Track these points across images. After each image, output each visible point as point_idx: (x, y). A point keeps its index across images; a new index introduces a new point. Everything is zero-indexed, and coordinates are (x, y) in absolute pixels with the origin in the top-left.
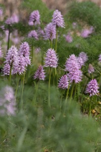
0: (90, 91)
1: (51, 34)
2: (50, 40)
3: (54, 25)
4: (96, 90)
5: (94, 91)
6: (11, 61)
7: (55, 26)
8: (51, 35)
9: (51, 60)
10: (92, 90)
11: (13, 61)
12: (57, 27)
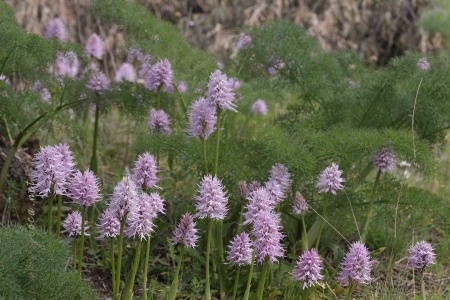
0: (304, 277)
1: (204, 124)
2: (202, 138)
3: (213, 105)
4: (315, 274)
5: (314, 277)
6: (122, 211)
7: (215, 108)
8: (204, 127)
9: (211, 202)
10: (308, 273)
11: (127, 212)
12: (219, 110)
